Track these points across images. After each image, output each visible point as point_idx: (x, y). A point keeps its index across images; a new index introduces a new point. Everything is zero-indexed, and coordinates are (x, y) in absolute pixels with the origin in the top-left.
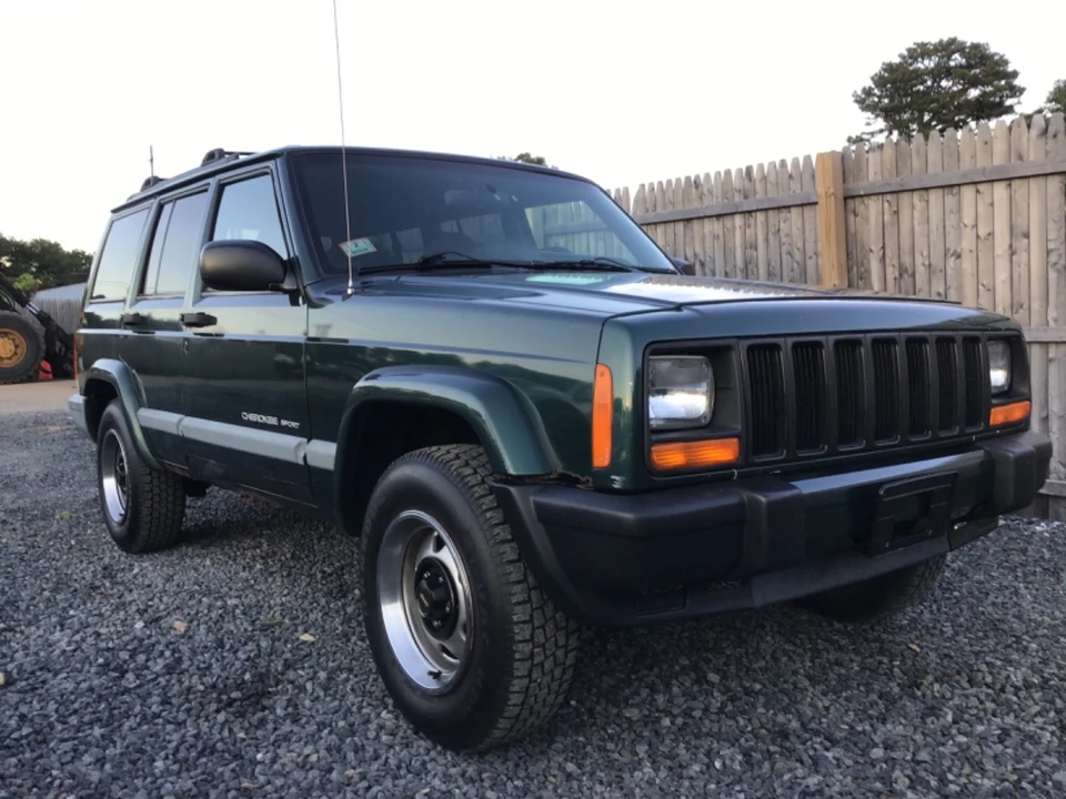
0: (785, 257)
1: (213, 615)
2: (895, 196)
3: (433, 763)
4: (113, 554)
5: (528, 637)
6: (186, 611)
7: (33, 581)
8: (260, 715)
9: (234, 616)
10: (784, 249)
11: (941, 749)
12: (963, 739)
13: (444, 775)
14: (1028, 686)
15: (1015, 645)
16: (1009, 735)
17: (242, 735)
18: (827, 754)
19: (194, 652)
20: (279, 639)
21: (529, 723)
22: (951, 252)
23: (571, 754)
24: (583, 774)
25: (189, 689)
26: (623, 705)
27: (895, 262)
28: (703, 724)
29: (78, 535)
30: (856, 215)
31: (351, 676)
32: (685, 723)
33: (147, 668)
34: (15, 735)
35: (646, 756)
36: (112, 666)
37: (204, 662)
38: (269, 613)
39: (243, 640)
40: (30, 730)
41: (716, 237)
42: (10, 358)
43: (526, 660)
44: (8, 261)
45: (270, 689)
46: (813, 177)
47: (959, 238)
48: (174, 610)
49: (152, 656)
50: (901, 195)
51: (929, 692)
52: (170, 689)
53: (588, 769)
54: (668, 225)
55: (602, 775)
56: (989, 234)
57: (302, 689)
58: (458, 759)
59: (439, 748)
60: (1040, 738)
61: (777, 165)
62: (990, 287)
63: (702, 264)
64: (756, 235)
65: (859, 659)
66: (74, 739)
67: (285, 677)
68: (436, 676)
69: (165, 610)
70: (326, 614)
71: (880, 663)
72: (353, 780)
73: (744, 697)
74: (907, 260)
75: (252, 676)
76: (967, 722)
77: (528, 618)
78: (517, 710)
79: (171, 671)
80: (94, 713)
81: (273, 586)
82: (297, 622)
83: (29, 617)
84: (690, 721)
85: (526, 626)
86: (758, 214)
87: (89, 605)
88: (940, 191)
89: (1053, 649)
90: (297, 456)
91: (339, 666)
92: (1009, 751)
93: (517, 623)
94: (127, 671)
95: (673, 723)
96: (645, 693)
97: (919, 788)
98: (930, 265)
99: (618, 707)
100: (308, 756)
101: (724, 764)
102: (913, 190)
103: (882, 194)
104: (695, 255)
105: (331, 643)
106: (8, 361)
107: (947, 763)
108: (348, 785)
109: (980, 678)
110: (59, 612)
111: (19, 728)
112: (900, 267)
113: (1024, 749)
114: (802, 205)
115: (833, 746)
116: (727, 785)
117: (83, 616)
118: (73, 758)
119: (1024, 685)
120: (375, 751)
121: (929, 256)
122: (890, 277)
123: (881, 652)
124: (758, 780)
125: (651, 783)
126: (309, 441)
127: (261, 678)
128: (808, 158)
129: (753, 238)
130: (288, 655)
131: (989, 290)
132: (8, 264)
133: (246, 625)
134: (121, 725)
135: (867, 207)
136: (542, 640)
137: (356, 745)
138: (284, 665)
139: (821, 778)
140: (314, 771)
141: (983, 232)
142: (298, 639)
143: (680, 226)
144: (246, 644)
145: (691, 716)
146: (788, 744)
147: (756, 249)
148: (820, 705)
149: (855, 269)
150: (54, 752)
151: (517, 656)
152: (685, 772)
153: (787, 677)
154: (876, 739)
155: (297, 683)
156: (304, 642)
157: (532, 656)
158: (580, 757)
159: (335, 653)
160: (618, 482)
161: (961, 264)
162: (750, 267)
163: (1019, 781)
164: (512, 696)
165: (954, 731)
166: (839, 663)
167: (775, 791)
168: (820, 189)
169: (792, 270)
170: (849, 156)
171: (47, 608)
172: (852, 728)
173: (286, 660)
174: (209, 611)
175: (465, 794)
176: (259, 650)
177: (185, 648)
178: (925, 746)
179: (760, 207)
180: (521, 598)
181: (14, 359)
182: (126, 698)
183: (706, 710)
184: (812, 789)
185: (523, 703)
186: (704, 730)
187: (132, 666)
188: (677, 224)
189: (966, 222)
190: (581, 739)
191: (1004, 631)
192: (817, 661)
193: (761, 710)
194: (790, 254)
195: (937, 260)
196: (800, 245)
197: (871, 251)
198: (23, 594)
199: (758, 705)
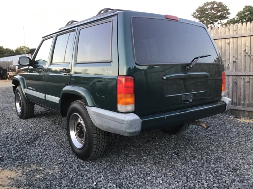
1: (27, 128)
6: (22, 127)
17: (29, 148)
25: (20, 140)
36: (6, 137)
37: (24, 136)
45: (36, 140)
48: (19, 127)
49: (14, 135)
177: (20, 134)
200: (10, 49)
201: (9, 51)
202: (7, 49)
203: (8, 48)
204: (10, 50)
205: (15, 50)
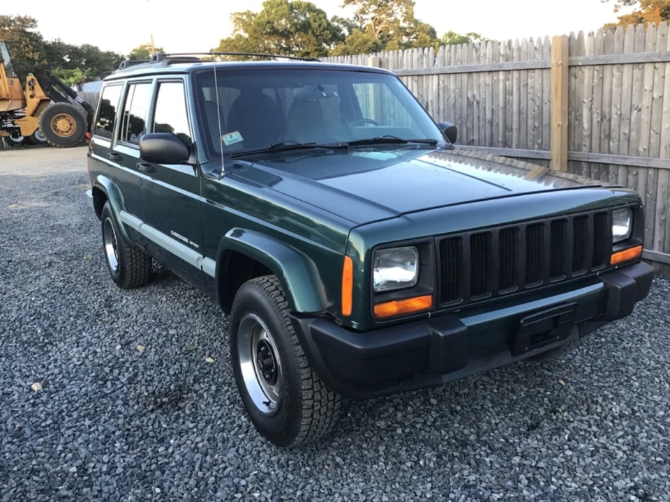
0: (530, 102)
1: (160, 341)
2: (601, 67)
3: (264, 453)
4: (112, 289)
5: (310, 397)
6: (146, 337)
7: (65, 309)
8: (176, 413)
9: (171, 343)
10: (530, 96)
11: (555, 459)
12: (569, 453)
13: (268, 461)
14: (622, 416)
15: (625, 383)
16: (598, 451)
17: (165, 426)
18: (486, 459)
19: (146, 368)
20: (193, 361)
21: (314, 438)
22: (635, 106)
23: (341, 450)
24: (345, 464)
25: (140, 394)
26: (377, 418)
27: (599, 111)
28: (420, 433)
29: (95, 272)
30: (576, 78)
31: (230, 389)
32: (410, 432)
33: (118, 379)
34: (43, 424)
35: (383, 454)
36: (100, 377)
37: (150, 376)
38: (191, 341)
39: (174, 360)
40: (51, 421)
41: (486, 85)
42: (67, 132)
43: (310, 409)
44: (68, 58)
45: (184, 396)
46: (550, 50)
47: (641, 99)
48: (139, 336)
49: (122, 370)
50: (605, 67)
51: (561, 417)
52: (130, 394)
53: (348, 461)
54: (457, 75)
55: (355, 465)
56: (660, 97)
57: (201, 396)
58: (278, 451)
59: (269, 442)
60: (616, 455)
61: (528, 42)
62: (658, 132)
63: (478, 103)
64: (512, 87)
65: (526, 389)
66: (74, 427)
67: (193, 388)
68: (267, 404)
69: (134, 336)
70: (223, 343)
71: (539, 392)
72: (217, 462)
73: (450, 415)
74: (606, 110)
75: (175, 387)
76: (576, 440)
77: (310, 387)
78: (306, 433)
79: (131, 382)
80: (86, 410)
81: (196, 321)
82: (206, 348)
83: (61, 335)
84: (413, 431)
85: (309, 392)
86: (514, 72)
87: (94, 329)
88: (631, 66)
89: (648, 387)
90: (197, 264)
91: (224, 381)
92: (595, 463)
93: (304, 390)
94: (107, 381)
95: (403, 431)
96: (391, 410)
97: (533, 486)
98: (621, 114)
99: (374, 419)
100: (197, 443)
101: (425, 463)
102: (613, 64)
103: (594, 65)
104: (474, 96)
105: (222, 364)
106: (66, 134)
107: (555, 469)
108: (215, 465)
109: (594, 409)
110: (77, 333)
111: (46, 420)
112: (602, 115)
113: (604, 462)
114: (542, 69)
115: (492, 453)
116: (424, 477)
117: (89, 337)
118: (73, 439)
119: (619, 415)
120: (234, 443)
121: (621, 108)
122: (595, 120)
123: (541, 385)
124: (441, 476)
125: (381, 472)
126: (204, 257)
127: (180, 388)
128: (547, 38)
129: (511, 88)
130: (197, 373)
131: (657, 134)
132: (68, 60)
133: (177, 350)
134: (100, 418)
135: (583, 72)
136: (319, 398)
137: (224, 438)
138: (194, 379)
139: (478, 476)
140: (198, 454)
141: (656, 95)
142: (205, 361)
143: (465, 76)
144: (175, 364)
145: (414, 427)
146: (465, 451)
147: (512, 95)
148: (493, 422)
149: (573, 113)
150: (63, 435)
151: (304, 407)
152: (402, 467)
153: (479, 401)
154: (519, 450)
155: (199, 393)
156: (208, 363)
157: (313, 407)
158: (345, 452)
159: (224, 371)
160: (355, 325)
161: (640, 116)
162: (507, 106)
163: (592, 486)
164: (302, 427)
165: (566, 447)
166: (513, 391)
167: (450, 483)
168: (553, 61)
169: (534, 111)
170: (574, 38)
171: (71, 330)
172: (507, 440)
173: (195, 376)
174: (158, 338)
175: (277, 475)
176: (182, 369)
177: (140, 366)
178: (546, 456)
179: (516, 68)
180: (307, 376)
181: (70, 132)
182: (105, 401)
183: (425, 423)
184: (471, 483)
185: (309, 430)
186: (420, 437)
187: (110, 378)
188: (463, 75)
189: (646, 88)
190: (349, 440)
191: (622, 372)
192: (501, 389)
193: (457, 425)
194: (533, 100)
195: (625, 111)
196: (539, 95)
197: (584, 102)
198: (59, 319)
199: (455, 421)
200: (115, 53)
201: (114, 58)
202: (109, 54)
203: (111, 51)
204: (117, 56)
205: (128, 56)
